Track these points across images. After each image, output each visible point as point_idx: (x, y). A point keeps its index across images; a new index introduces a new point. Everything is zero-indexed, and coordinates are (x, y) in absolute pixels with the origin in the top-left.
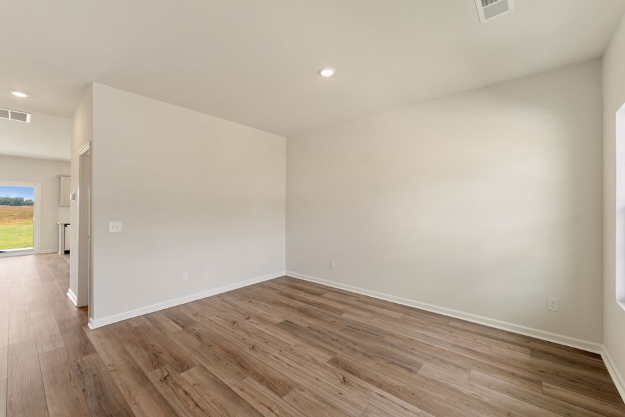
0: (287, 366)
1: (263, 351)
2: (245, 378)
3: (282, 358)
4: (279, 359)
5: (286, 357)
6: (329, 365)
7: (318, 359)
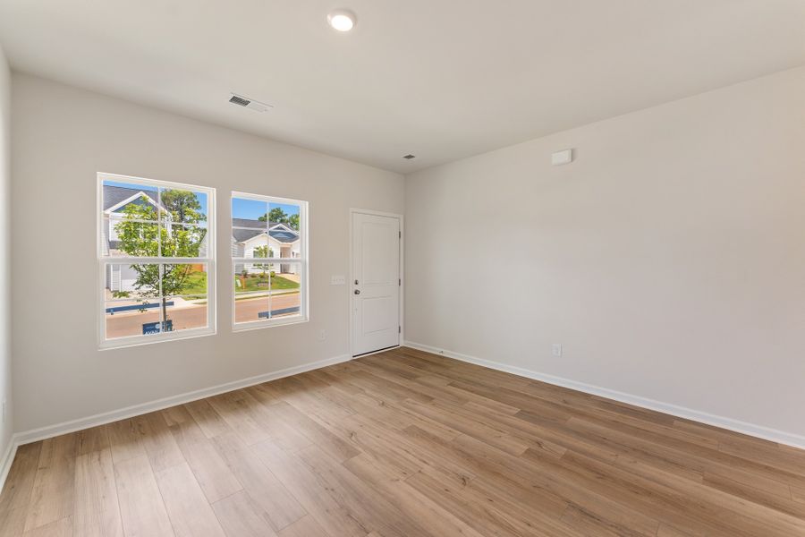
0: (410, 450)
1: (447, 473)
2: (454, 440)
3: (418, 462)
4: (420, 460)
5: (411, 462)
6: (360, 449)
7: (371, 458)
